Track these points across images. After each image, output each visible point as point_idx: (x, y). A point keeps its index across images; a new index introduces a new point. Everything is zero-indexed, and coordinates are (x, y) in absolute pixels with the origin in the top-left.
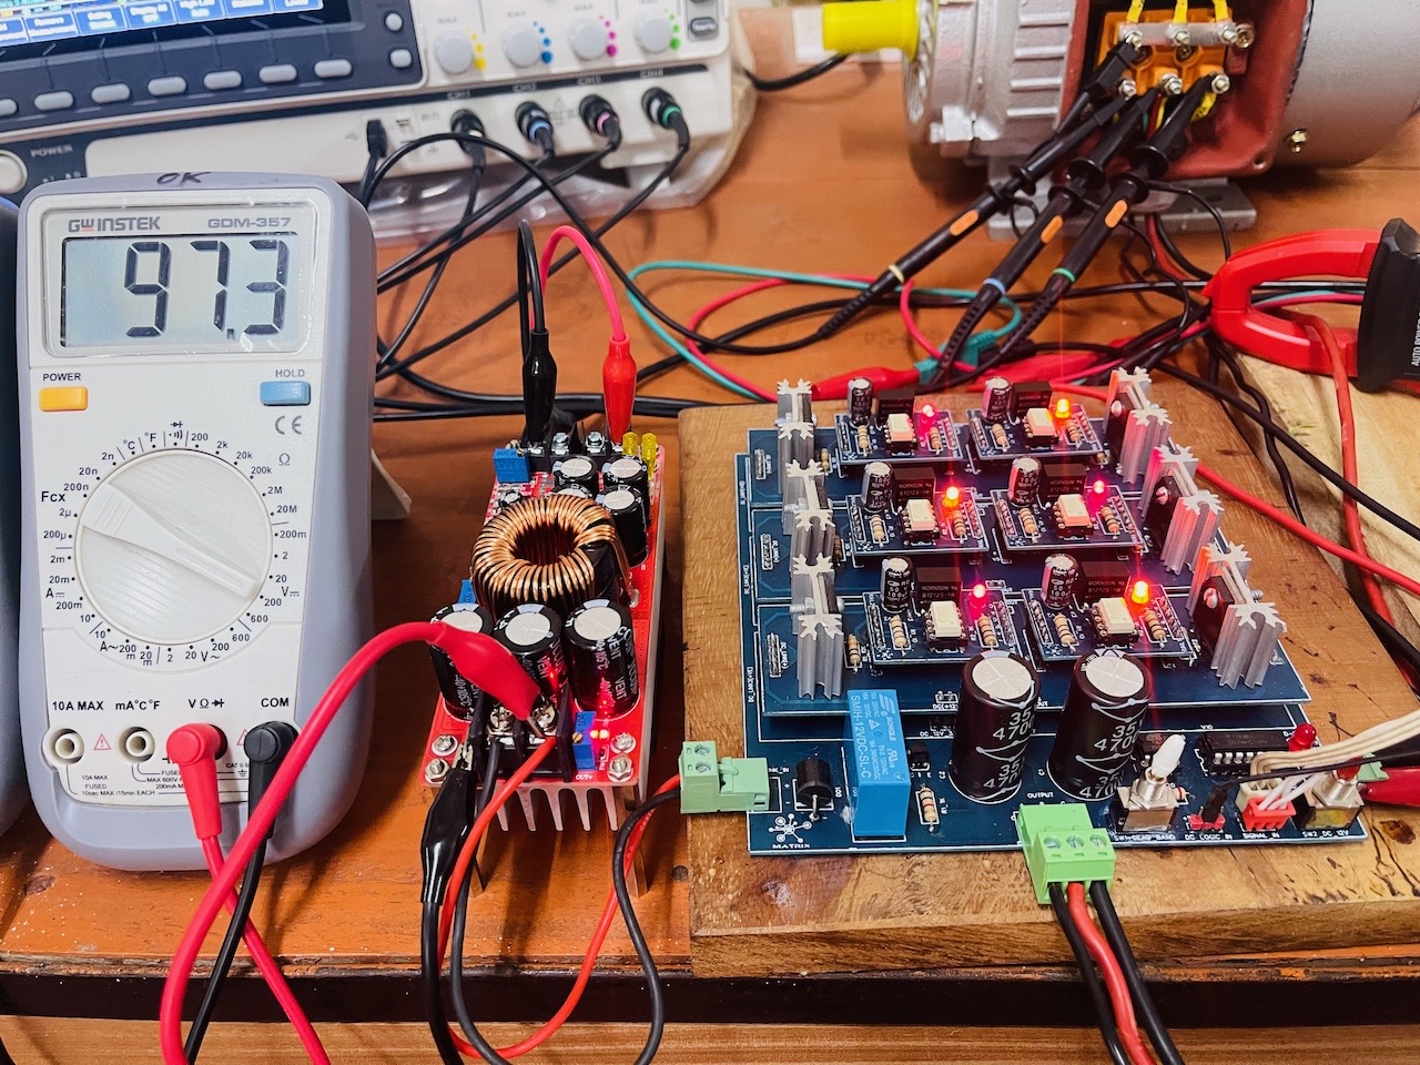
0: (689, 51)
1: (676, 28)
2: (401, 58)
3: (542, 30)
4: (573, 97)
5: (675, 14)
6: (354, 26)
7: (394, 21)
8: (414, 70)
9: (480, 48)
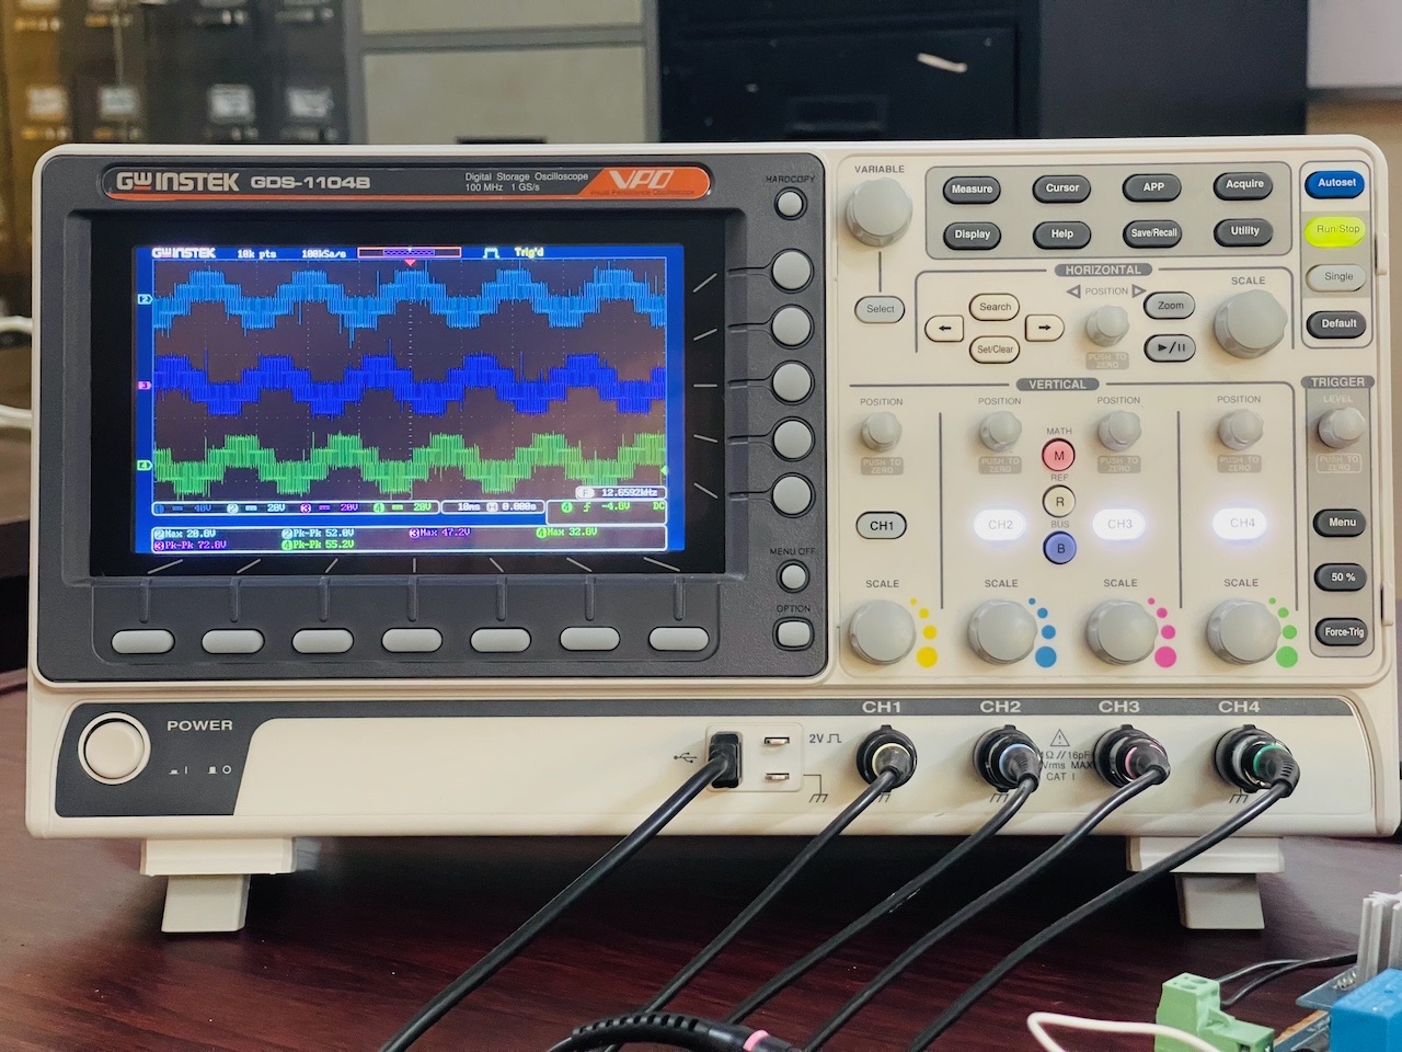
0: (1314, 673)
1: (1291, 632)
2: (795, 633)
3: (1043, 613)
4: (1084, 731)
5: (1291, 607)
6: (729, 578)
7: (794, 576)
8: (816, 654)
9: (929, 632)
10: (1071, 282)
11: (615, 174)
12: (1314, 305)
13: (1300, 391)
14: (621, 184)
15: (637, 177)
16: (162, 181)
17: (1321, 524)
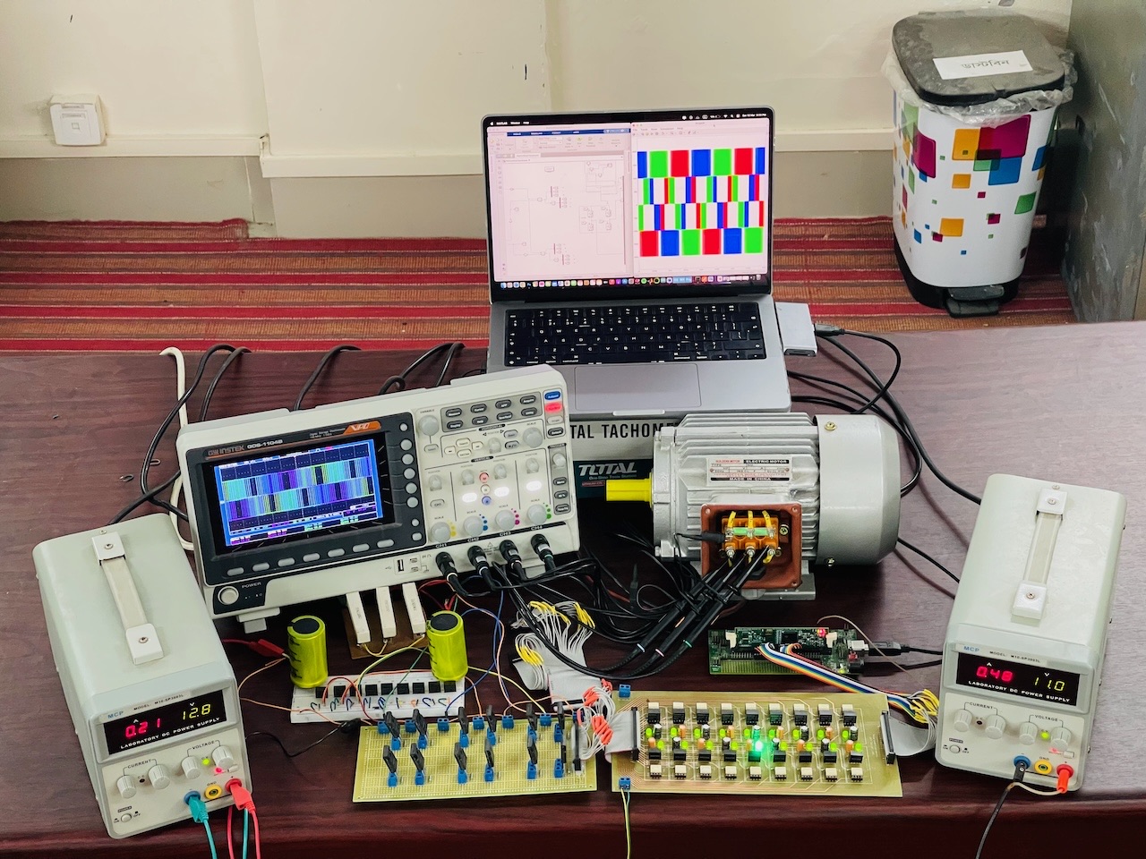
0: (555, 519)
1: (549, 510)
2: (417, 537)
3: (483, 518)
4: (496, 542)
5: (548, 504)
6: (397, 524)
8: (424, 540)
9: (453, 528)
10: (483, 432)
11: (353, 427)
12: (549, 428)
13: (547, 450)
14: (355, 429)
15: (359, 427)
16: (222, 451)
17: (555, 482)
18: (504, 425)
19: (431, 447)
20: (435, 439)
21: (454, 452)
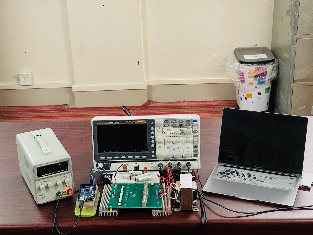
10: (175, 129)
11: (138, 121)
12: (193, 130)
13: (193, 137)
16: (102, 122)
17: (194, 147)
18: (180, 127)
19: (159, 131)
20: (161, 129)
21: (166, 133)
